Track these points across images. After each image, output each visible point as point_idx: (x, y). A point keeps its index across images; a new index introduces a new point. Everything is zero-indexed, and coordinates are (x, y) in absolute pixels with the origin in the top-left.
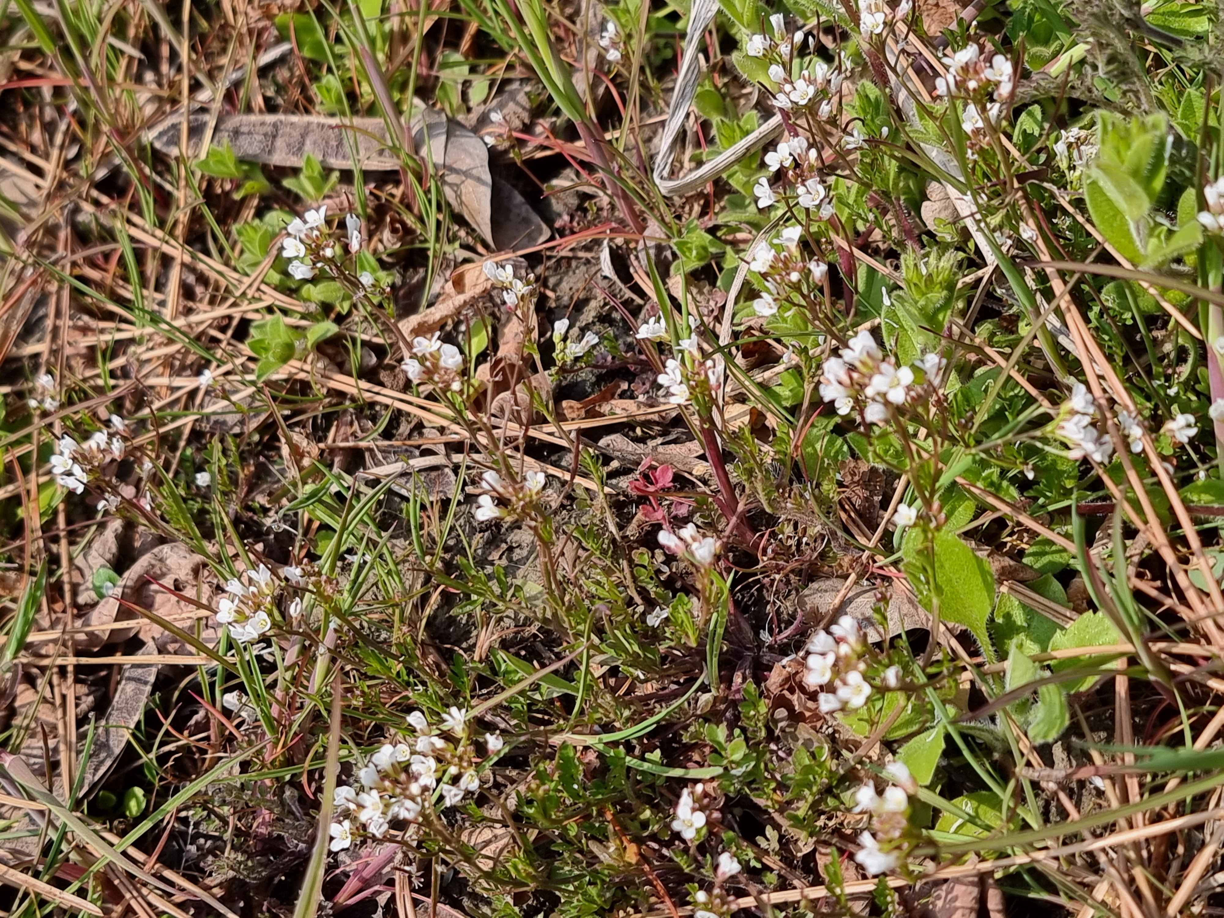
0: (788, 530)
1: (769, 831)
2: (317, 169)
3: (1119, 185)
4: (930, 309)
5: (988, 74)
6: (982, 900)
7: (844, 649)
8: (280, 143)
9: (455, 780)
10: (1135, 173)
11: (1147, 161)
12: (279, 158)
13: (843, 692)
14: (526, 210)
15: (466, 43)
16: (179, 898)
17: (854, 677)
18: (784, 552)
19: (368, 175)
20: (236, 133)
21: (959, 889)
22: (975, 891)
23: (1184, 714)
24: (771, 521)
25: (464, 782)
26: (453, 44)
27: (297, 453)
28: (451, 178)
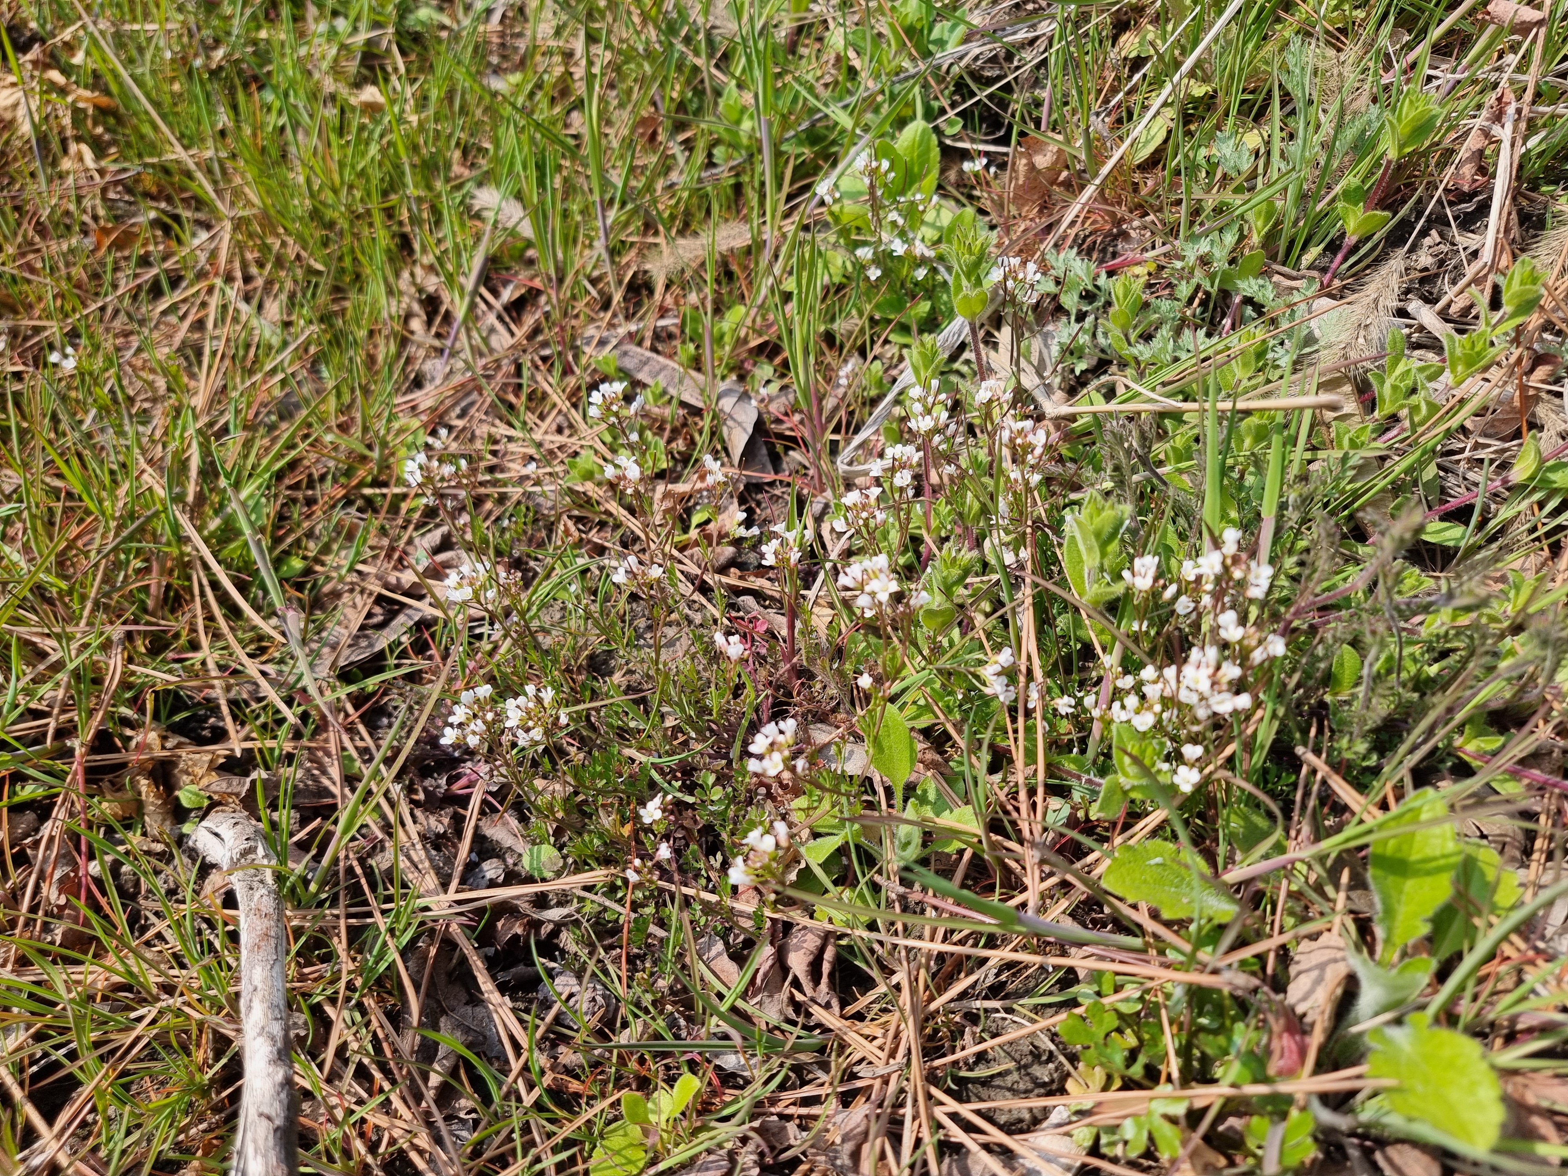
0: (818, 686)
1: (719, 856)
2: (659, 391)
3: (1084, 539)
4: (950, 580)
5: (1031, 438)
6: (822, 950)
7: (781, 738)
8: (646, 368)
9: (527, 730)
10: (1097, 534)
11: (1108, 529)
12: (641, 376)
13: (766, 762)
14: (766, 459)
15: (778, 360)
16: (360, 744)
17: (777, 757)
18: (811, 700)
19: (683, 404)
20: (625, 353)
21: (810, 936)
22: (819, 942)
23: (997, 890)
24: (812, 676)
25: (532, 733)
26: (771, 357)
27: (567, 532)
28: (730, 423)
